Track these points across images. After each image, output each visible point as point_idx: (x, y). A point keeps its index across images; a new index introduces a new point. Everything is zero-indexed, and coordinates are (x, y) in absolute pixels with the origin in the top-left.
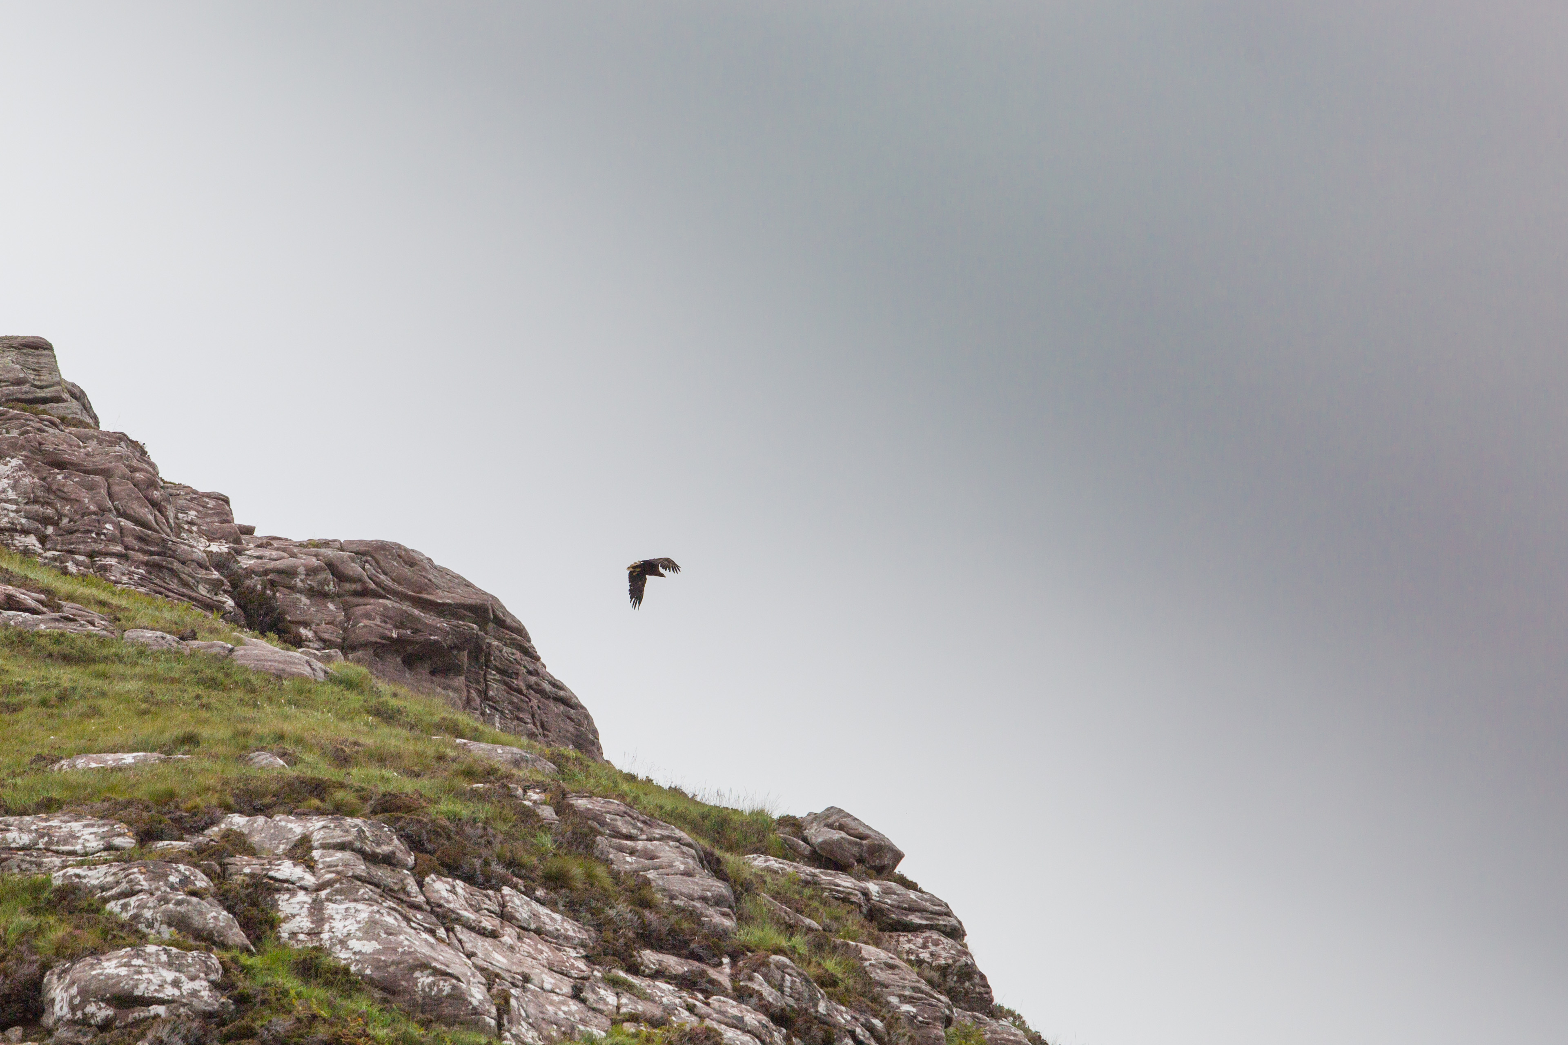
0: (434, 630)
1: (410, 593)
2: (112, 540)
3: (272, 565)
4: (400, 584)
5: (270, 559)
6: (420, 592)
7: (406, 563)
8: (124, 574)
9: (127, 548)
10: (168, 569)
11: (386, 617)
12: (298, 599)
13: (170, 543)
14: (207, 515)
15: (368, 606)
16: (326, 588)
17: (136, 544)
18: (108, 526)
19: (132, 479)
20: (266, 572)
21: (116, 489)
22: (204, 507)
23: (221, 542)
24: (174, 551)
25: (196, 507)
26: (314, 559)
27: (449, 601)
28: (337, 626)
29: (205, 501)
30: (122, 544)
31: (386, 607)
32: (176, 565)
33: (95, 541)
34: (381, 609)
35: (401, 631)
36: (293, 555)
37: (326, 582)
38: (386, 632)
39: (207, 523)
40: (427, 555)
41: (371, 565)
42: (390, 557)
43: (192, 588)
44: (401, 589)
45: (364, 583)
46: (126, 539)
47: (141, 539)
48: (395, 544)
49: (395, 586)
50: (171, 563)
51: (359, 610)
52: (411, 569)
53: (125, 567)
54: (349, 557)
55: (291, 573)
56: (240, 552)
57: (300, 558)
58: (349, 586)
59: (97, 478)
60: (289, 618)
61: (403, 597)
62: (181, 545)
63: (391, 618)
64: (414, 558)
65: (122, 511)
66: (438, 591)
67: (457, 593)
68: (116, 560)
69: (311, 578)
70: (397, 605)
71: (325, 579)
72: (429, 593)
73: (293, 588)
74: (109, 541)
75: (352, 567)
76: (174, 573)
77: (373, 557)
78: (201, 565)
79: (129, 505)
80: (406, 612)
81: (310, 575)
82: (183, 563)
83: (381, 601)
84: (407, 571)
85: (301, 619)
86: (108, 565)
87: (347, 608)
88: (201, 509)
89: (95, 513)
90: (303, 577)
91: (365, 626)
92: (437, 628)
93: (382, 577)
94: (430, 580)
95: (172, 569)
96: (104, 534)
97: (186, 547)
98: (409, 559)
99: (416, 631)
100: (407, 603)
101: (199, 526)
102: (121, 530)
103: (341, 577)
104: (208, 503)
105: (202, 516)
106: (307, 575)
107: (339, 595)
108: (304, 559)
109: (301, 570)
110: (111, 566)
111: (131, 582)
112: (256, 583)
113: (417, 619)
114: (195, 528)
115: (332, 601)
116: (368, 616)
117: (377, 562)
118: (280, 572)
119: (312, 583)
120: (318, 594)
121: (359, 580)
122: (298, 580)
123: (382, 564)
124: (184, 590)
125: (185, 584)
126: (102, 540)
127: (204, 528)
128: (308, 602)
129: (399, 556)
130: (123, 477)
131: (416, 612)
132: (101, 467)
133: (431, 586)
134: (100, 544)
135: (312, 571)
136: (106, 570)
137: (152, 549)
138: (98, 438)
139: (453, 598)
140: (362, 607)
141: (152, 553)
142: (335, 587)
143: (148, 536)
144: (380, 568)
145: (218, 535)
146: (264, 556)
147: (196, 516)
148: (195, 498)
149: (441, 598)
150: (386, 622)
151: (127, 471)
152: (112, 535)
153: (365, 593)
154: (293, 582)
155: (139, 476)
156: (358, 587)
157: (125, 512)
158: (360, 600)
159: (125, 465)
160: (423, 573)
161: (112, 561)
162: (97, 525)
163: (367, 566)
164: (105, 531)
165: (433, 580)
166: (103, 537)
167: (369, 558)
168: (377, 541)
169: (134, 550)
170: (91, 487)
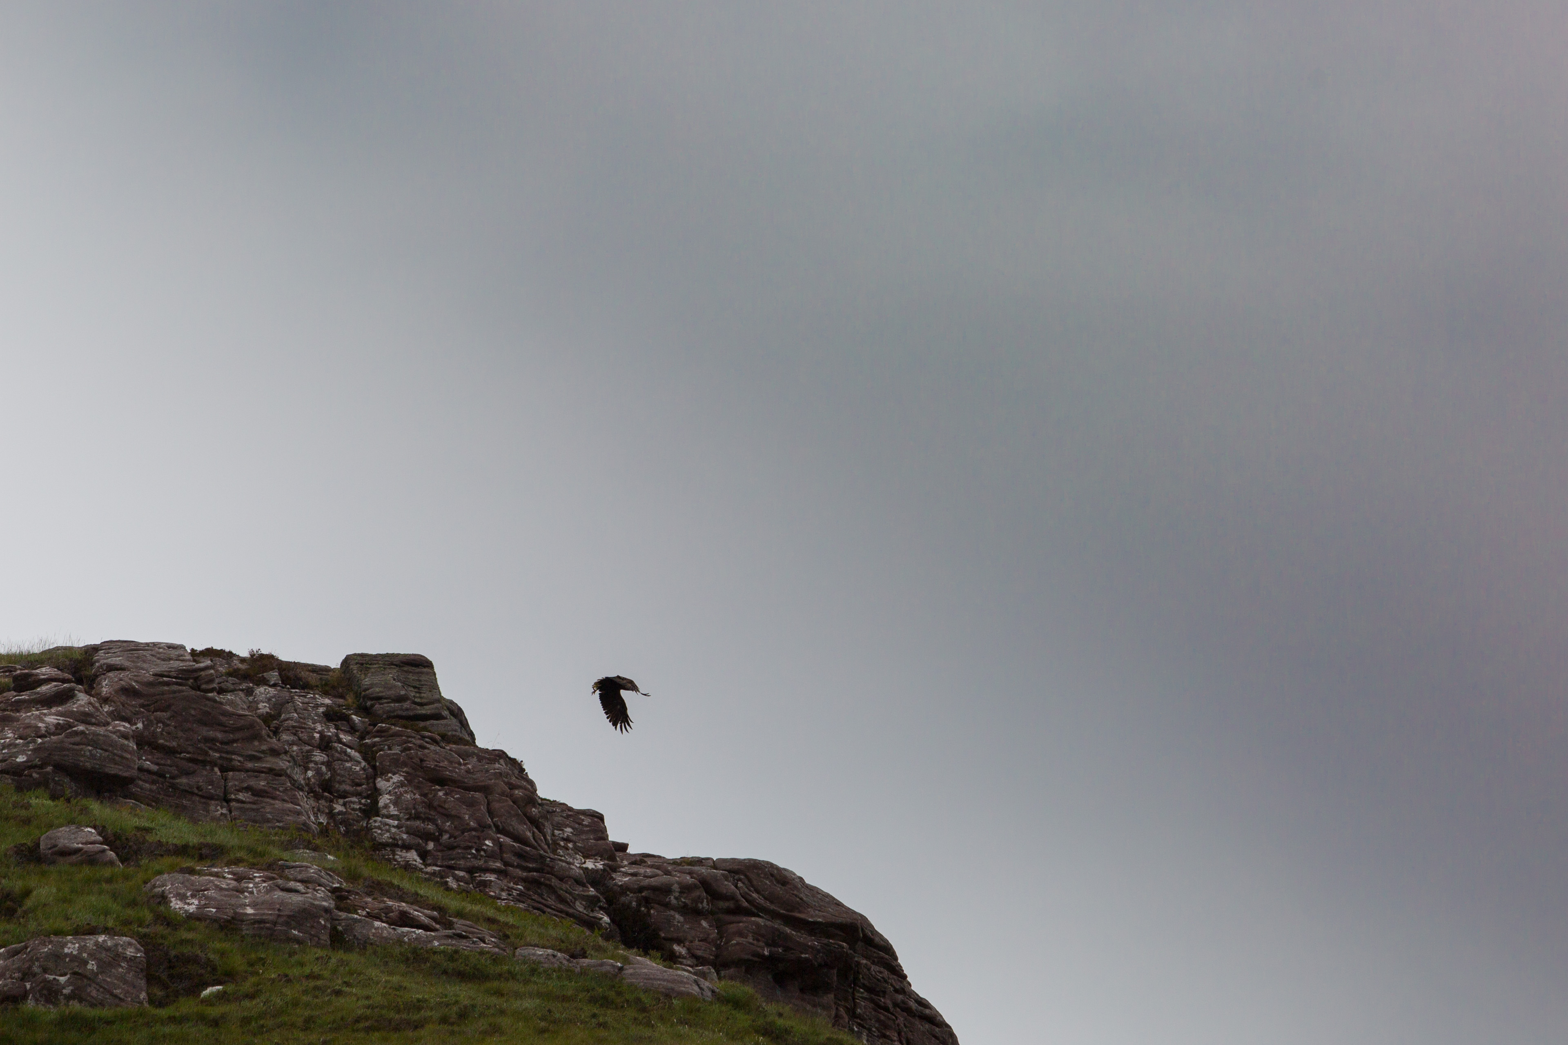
0: (805, 948)
1: (782, 911)
2: (491, 855)
3: (647, 882)
4: (772, 902)
5: (645, 876)
6: (791, 911)
7: (778, 882)
8: (503, 890)
9: (506, 864)
10: (546, 885)
11: (758, 934)
12: (672, 916)
13: (548, 859)
14: (582, 832)
15: (741, 924)
16: (700, 906)
17: (515, 861)
18: (487, 842)
19: (511, 796)
20: (641, 889)
21: (496, 805)
22: (579, 824)
23: (596, 859)
24: (552, 868)
25: (572, 824)
26: (688, 878)
27: (820, 920)
28: (709, 943)
29: (580, 818)
30: (501, 860)
31: (758, 925)
32: (554, 882)
33: (475, 857)
34: (754, 927)
35: (773, 949)
36: (667, 873)
37: (700, 900)
38: (758, 949)
39: (583, 840)
40: (798, 874)
41: (743, 883)
42: (762, 876)
43: (570, 905)
44: (772, 907)
45: (737, 901)
46: (505, 855)
47: (520, 855)
48: (768, 863)
49: (767, 905)
50: (549, 880)
51: (732, 928)
52: (783, 888)
53: (504, 883)
54: (723, 875)
55: (666, 890)
56: (615, 869)
57: (675, 876)
58: (722, 904)
59: (478, 795)
60: (663, 935)
61: (774, 915)
62: (559, 862)
63: (763, 936)
64: (786, 877)
65: (501, 827)
66: (809, 910)
67: (828, 912)
68: (496, 876)
69: (685, 895)
70: (769, 923)
71: (699, 897)
72: (800, 912)
73: (667, 906)
74: (488, 857)
75: (726, 885)
76: (552, 889)
77: (746, 876)
78: (578, 882)
79: (508, 821)
80: (778, 930)
81: (684, 893)
82: (561, 879)
83: (753, 919)
84: (779, 890)
85: (675, 935)
86: (488, 880)
87: (720, 926)
88: (577, 826)
89: (474, 829)
90: (677, 894)
91: (738, 944)
92: (808, 946)
93: (755, 895)
94: (801, 899)
95: (550, 885)
96: (484, 850)
97: (564, 864)
98: (782, 878)
99: (787, 949)
100: (779, 921)
101: (575, 843)
102: (501, 845)
103: (714, 895)
104: (583, 820)
105: (578, 832)
106: (681, 892)
107: (712, 913)
108: (678, 877)
109: (676, 887)
110: (491, 881)
111: (510, 898)
112: (631, 899)
113: (787, 937)
114: (570, 845)
115: (705, 919)
116: (741, 934)
117: (750, 880)
118: (654, 889)
119: (687, 901)
120: (692, 912)
121: (732, 898)
122: (672, 897)
123: (755, 883)
124: (562, 907)
125: (562, 900)
126: (482, 856)
127: (580, 845)
128: (681, 919)
129: (772, 875)
130: (503, 794)
131: (788, 930)
132: (480, 784)
133: (802, 905)
134: (480, 859)
135: (685, 889)
136: (485, 886)
137: (531, 865)
138: (478, 756)
139: (824, 916)
140: (735, 925)
141: (530, 870)
142: (708, 905)
143: (526, 852)
144: (753, 886)
145: (593, 852)
146: (639, 874)
147: (571, 833)
148: (570, 815)
149: (812, 916)
150: (758, 940)
151: (507, 788)
152: (492, 851)
153: (737, 911)
154: (667, 900)
155: (518, 793)
156: (731, 904)
157: (504, 828)
158: (733, 918)
159: (504, 782)
160: (795, 892)
161: (492, 877)
162: (477, 841)
163: (740, 884)
164: (485, 847)
165: (804, 899)
166: (482, 853)
167: (742, 877)
168: (750, 860)
169: (512, 866)
170: (472, 804)
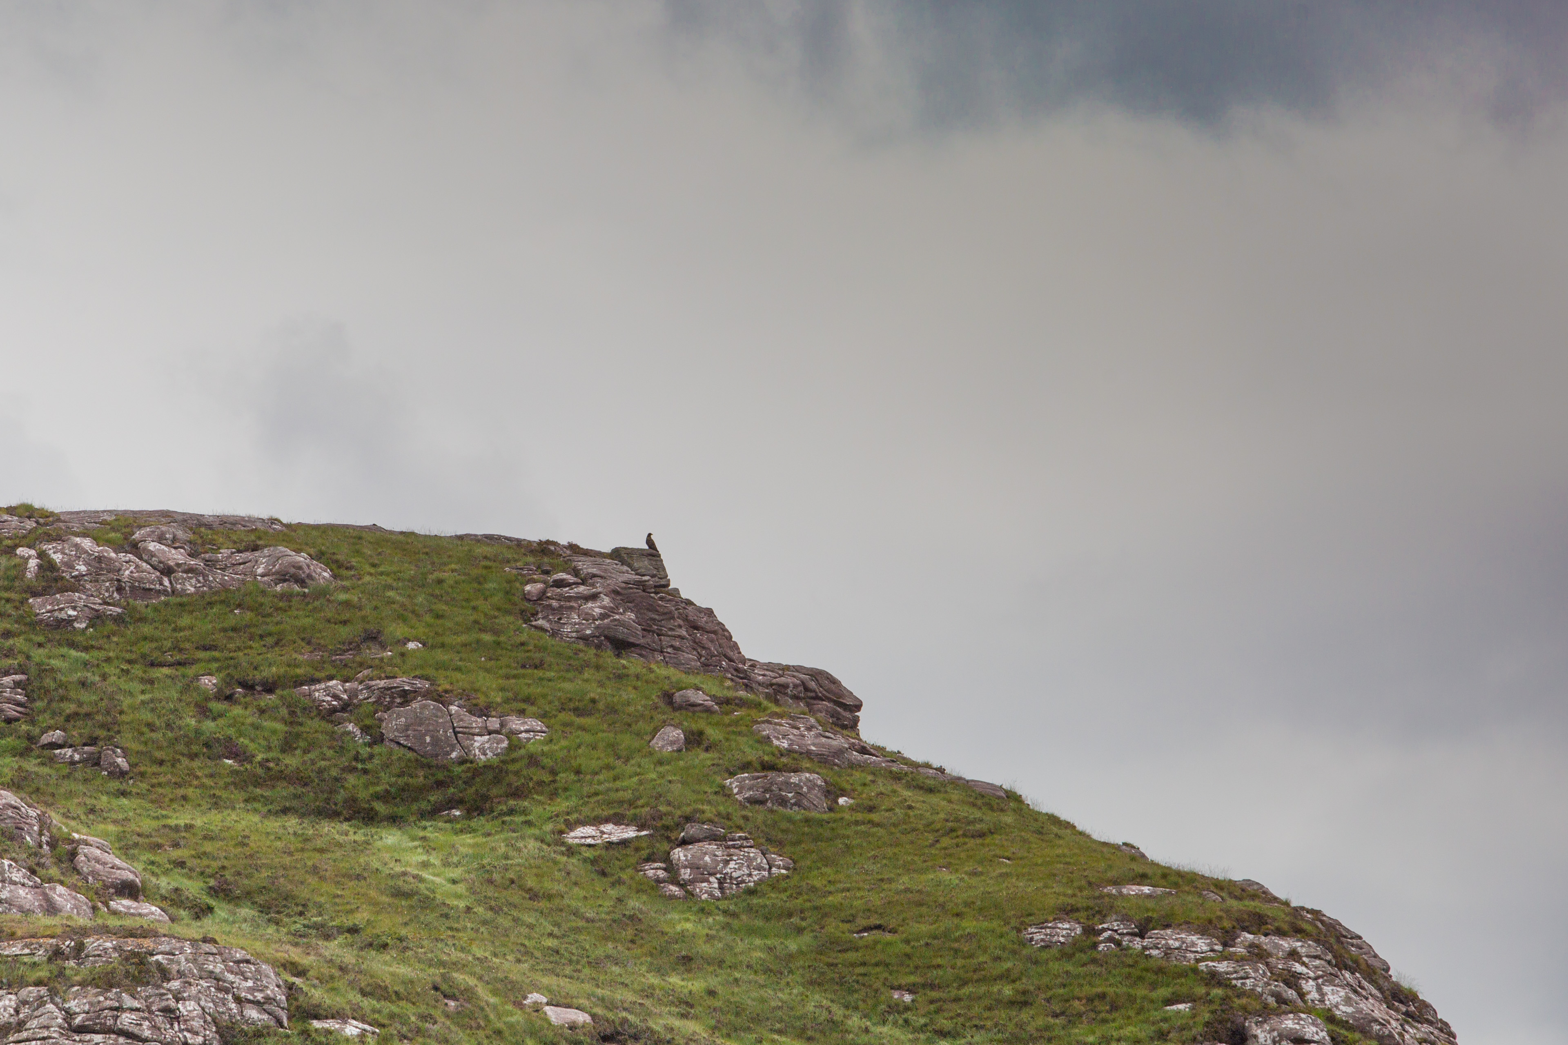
3: (774, 681)
9: (732, 675)
16: (800, 695)
17: (735, 673)
20: (772, 685)
21: (721, 641)
36: (781, 676)
37: (801, 692)
42: (823, 678)
44: (829, 696)
45: (816, 693)
49: (827, 694)
51: (816, 707)
55: (785, 686)
57: (787, 678)
58: (810, 694)
61: (830, 700)
73: (786, 694)
75: (809, 682)
77: (817, 678)
84: (833, 687)
87: (808, 705)
90: (791, 689)
93: (822, 688)
98: (834, 681)
99: (838, 719)
103: (807, 689)
106: (793, 688)
109: (791, 685)
113: (839, 713)
117: (817, 681)
118: (779, 685)
120: (796, 698)
121: (814, 691)
123: (820, 682)
133: (841, 696)
135: (796, 686)
144: (819, 684)
153: (817, 698)
154: (786, 691)
155: (726, 633)
156: (813, 694)
158: (815, 702)
167: (814, 679)
168: (818, 669)
170: (712, 641)
